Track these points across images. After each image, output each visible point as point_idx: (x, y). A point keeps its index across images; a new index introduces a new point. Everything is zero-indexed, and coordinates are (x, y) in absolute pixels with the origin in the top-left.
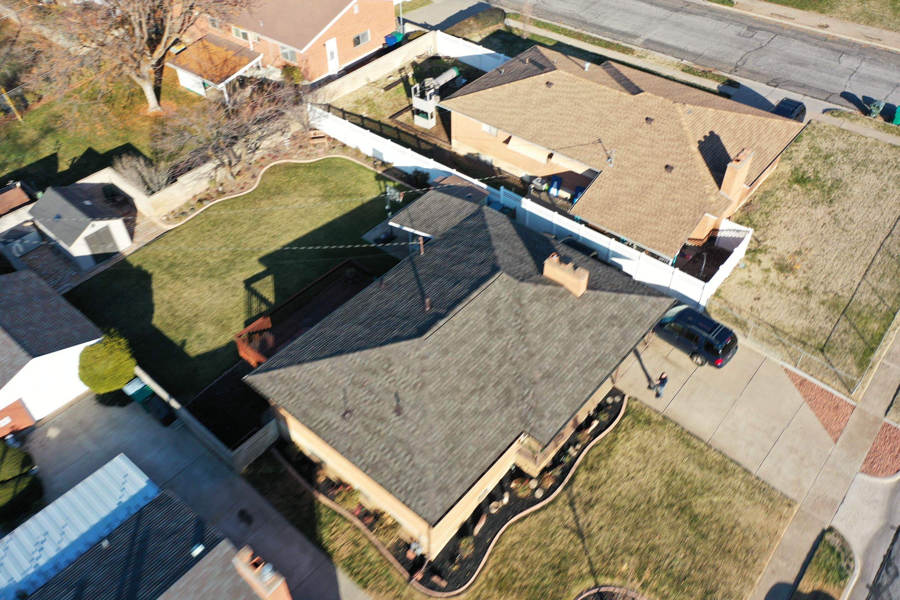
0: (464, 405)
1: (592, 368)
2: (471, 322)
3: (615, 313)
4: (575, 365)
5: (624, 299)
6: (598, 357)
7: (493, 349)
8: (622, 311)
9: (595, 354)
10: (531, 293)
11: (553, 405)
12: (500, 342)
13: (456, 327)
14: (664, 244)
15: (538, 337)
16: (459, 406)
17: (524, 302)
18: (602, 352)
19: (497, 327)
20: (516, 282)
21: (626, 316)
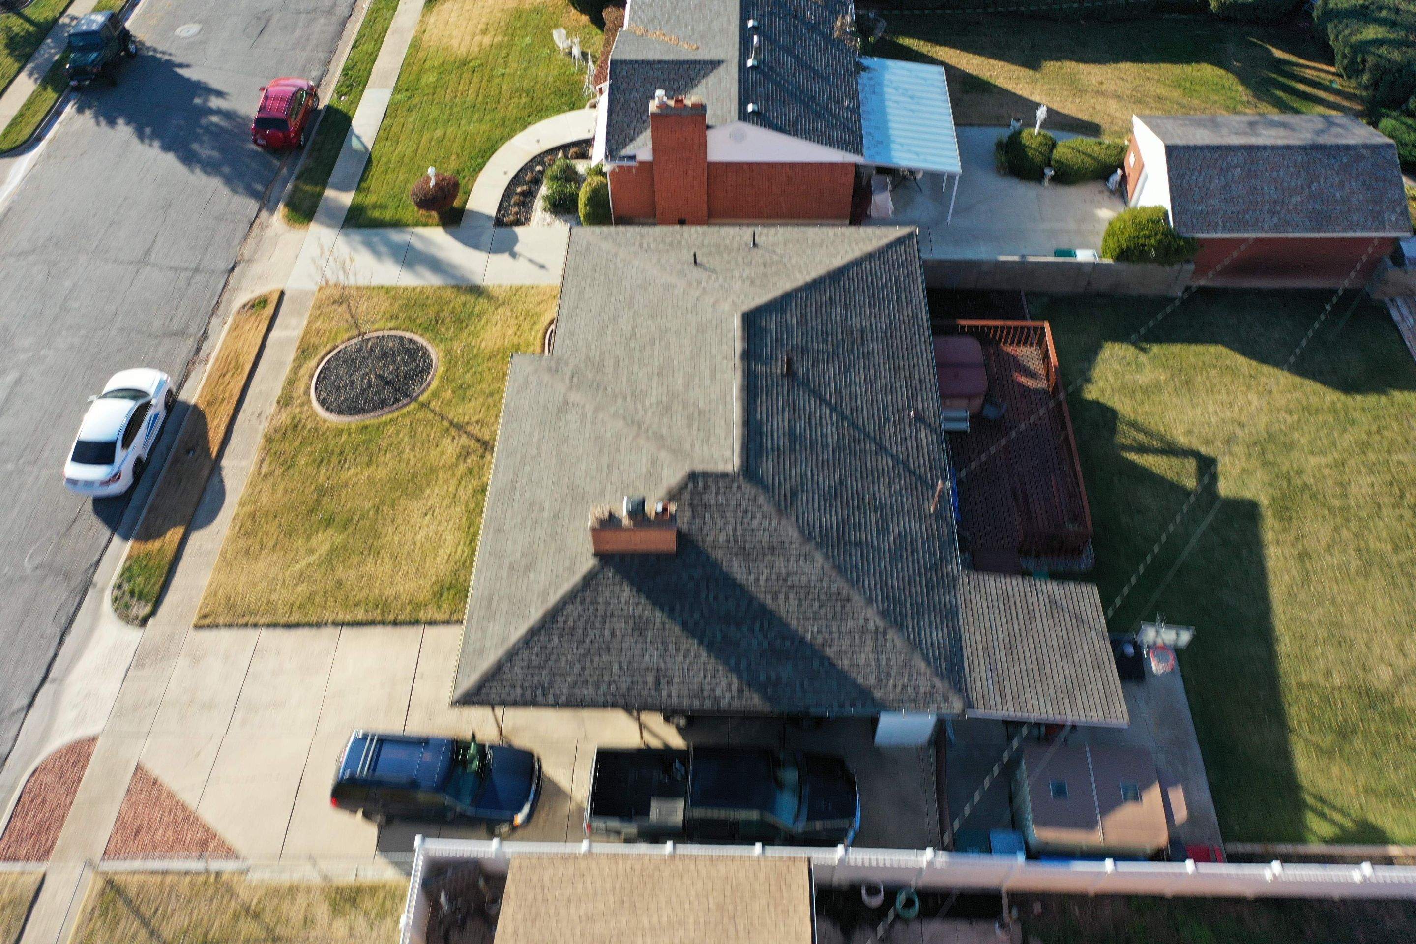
0: (631, 313)
1: (516, 474)
2: (708, 382)
3: (532, 576)
4: (539, 454)
5: (533, 611)
6: (517, 493)
7: (655, 385)
8: (524, 588)
9: (523, 493)
10: (665, 473)
11: (533, 393)
12: (654, 400)
13: (719, 358)
14: (546, 878)
15: (608, 435)
16: (636, 307)
17: (663, 455)
18: (516, 505)
19: (674, 409)
20: (700, 467)
21: (513, 587)
